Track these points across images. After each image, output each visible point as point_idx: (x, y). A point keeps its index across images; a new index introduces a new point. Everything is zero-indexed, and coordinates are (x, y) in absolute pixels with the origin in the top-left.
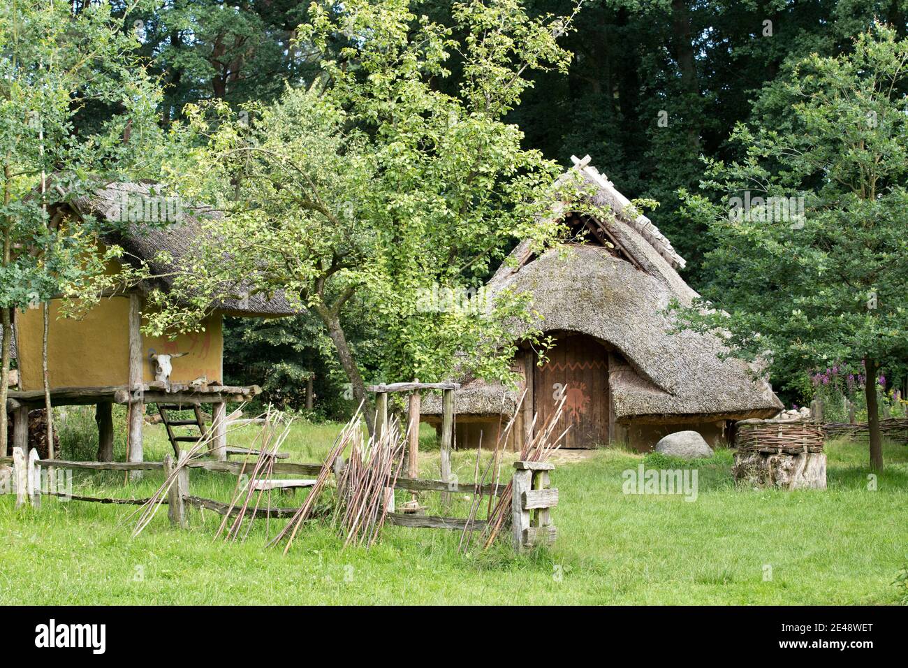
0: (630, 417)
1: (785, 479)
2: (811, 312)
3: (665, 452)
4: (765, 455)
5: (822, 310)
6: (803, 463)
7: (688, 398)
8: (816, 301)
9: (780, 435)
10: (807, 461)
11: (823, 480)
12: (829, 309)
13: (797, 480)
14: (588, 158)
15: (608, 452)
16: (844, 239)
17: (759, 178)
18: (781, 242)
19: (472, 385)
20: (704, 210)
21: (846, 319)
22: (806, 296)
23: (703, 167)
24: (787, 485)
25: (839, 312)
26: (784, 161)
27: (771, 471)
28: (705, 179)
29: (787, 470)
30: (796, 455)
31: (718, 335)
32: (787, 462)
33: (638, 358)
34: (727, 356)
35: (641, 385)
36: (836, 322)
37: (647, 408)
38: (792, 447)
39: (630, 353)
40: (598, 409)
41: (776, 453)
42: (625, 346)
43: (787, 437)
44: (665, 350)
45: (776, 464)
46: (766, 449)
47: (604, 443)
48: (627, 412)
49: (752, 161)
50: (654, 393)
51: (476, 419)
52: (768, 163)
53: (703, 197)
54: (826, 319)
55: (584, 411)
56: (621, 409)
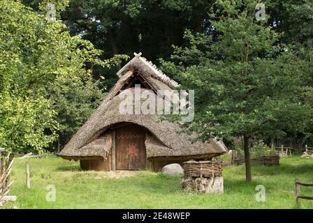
0: (153, 157)
1: (203, 189)
2: (216, 112)
3: (165, 173)
4: (194, 178)
5: (222, 111)
6: (212, 181)
7: (177, 150)
8: (219, 107)
9: (201, 169)
10: (214, 181)
11: (222, 188)
12: (225, 111)
13: (209, 189)
14: (140, 54)
15: (144, 172)
16: (232, 79)
17: (197, 54)
18: (204, 81)
19: (90, 144)
20: (170, 67)
21: (232, 116)
22: (213, 105)
23: (173, 49)
24: (204, 192)
25: (229, 112)
26: (208, 46)
27: (197, 185)
28: (173, 54)
29: (204, 185)
30: (209, 178)
31: (178, 123)
32: (204, 181)
33: (156, 133)
34: (181, 132)
35: (158, 144)
36: (227, 116)
37: (159, 154)
38: (207, 174)
39: (153, 131)
40: (142, 154)
41: (199, 177)
42: (151, 128)
43: (205, 169)
44: (168, 130)
45: (199, 182)
46: (195, 175)
47: (143, 168)
48: (151, 155)
49: (195, 47)
50: (163, 148)
51: (91, 158)
52: (200, 47)
53: (172, 62)
54: (223, 115)
55: (136, 155)
56: (149, 154)
